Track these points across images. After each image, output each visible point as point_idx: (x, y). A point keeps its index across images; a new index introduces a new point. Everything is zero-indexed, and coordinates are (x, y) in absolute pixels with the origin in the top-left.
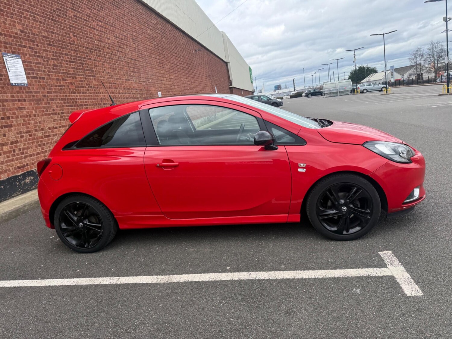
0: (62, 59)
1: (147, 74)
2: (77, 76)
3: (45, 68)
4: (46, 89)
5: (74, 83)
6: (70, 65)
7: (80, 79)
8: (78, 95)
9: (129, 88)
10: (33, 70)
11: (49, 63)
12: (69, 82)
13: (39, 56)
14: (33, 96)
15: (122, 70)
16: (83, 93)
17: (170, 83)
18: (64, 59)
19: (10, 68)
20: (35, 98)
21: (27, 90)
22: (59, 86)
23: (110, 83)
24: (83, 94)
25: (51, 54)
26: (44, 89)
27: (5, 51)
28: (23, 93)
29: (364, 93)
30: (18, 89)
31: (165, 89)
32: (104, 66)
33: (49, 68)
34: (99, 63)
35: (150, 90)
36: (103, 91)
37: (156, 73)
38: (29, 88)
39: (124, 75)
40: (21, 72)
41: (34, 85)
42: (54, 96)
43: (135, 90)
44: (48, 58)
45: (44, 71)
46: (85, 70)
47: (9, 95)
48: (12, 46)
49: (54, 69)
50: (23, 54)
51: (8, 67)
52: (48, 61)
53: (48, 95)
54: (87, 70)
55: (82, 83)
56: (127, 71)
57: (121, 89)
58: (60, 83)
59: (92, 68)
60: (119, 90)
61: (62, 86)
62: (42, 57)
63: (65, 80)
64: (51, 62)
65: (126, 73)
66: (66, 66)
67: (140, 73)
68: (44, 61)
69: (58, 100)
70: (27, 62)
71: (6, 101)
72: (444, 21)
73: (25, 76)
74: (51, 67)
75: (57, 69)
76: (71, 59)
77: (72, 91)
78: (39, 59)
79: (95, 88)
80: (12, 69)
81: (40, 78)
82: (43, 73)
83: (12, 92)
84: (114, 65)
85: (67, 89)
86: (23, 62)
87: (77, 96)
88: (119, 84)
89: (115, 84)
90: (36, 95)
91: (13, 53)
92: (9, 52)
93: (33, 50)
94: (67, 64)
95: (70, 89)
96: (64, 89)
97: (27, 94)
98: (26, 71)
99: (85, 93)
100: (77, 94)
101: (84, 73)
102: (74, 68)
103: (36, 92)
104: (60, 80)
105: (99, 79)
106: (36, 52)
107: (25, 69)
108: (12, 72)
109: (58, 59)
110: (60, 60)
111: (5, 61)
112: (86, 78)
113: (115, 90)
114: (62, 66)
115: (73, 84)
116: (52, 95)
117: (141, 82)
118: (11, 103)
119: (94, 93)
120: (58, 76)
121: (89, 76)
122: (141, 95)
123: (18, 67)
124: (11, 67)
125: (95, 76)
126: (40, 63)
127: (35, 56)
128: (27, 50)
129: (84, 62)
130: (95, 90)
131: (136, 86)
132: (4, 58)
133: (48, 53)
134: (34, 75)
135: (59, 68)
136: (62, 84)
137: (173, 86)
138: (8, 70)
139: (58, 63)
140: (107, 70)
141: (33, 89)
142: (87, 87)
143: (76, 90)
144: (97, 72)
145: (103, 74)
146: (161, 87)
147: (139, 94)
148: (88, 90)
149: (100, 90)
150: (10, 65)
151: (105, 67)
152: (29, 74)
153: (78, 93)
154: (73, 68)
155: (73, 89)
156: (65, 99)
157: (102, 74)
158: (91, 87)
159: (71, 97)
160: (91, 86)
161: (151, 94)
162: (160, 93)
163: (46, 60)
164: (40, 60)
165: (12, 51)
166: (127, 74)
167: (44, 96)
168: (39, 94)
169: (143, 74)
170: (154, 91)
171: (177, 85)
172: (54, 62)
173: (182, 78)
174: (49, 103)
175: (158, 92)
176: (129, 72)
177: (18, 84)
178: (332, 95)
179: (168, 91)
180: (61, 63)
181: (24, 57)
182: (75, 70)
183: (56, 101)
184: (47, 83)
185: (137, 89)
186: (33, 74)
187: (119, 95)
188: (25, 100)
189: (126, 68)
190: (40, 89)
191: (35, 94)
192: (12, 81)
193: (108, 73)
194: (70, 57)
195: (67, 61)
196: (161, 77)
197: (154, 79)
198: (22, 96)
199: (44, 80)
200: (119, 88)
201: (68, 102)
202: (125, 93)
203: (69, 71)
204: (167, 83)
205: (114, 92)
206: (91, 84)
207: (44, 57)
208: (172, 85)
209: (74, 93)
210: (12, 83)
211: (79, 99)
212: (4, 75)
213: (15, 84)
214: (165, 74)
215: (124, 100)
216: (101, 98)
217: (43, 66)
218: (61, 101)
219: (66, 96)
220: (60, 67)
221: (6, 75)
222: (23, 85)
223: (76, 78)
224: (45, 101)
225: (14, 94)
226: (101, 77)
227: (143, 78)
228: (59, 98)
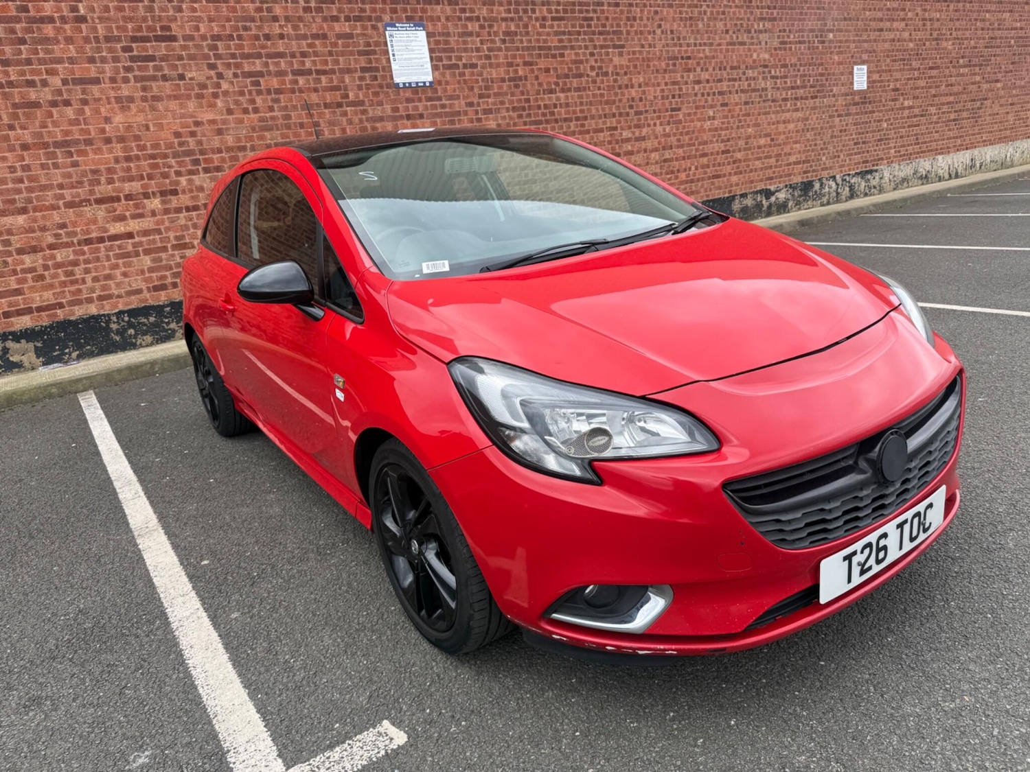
0: (530, 18)
1: (824, 19)
2: (566, 52)
3: (482, 42)
4: (476, 90)
5: (555, 69)
6: (552, 26)
7: (573, 57)
8: (562, 95)
9: (735, 64)
10: (452, 50)
11: (495, 29)
12: (540, 69)
13: (469, 19)
14: (443, 106)
15: (721, 20)
16: (578, 89)
17: (920, 35)
18: (538, 14)
19: (396, 53)
20: (447, 110)
21: (430, 94)
22: (510, 80)
23: (669, 59)
24: (576, 94)
25: (502, 8)
26: (471, 89)
27: (392, 19)
28: (420, 100)
30: (409, 94)
31: (888, 56)
32: (657, 17)
33: (493, 41)
34: (642, 11)
35: (822, 64)
36: (641, 80)
37: (864, 9)
38: (436, 89)
39: (727, 32)
40: (421, 58)
41: (447, 83)
42: (495, 104)
43: (761, 69)
44: (495, 20)
45: (478, 50)
46: (594, 33)
47: (388, 108)
48: (408, 6)
49: (504, 41)
50: (432, 19)
51: (393, 51)
52: (491, 26)
53: (480, 101)
54: (600, 33)
55: (578, 68)
56: (741, 19)
57: (707, 70)
58: (516, 71)
59: (618, 25)
60: (699, 75)
61: (520, 78)
62: (478, 19)
63: (531, 64)
64: (499, 26)
65: (736, 25)
66: (541, 30)
67: (791, 19)
68: (482, 27)
69: (504, 111)
70: (439, 35)
71: (381, 119)
73: (429, 66)
74: (497, 39)
75: (512, 41)
76: (557, 11)
77: (545, 87)
78: (469, 25)
79: (617, 74)
80: (402, 55)
81: (465, 66)
82: (475, 54)
83: (394, 101)
84: (696, 10)
85: (532, 85)
86: (429, 35)
87: (558, 99)
88: (702, 58)
89: (689, 58)
90: (451, 104)
91: (409, 19)
92: (400, 21)
93: (457, 7)
94: (543, 26)
95: (540, 85)
96: (525, 86)
97: (429, 103)
98: (434, 55)
99: (585, 89)
100: (558, 94)
101: (591, 40)
102: (564, 33)
103: (451, 98)
104: (518, 65)
105: (634, 53)
106: (464, 11)
107: (431, 51)
108: (400, 60)
109: (520, 19)
110: (525, 19)
111: (388, 39)
112: (592, 54)
113: (685, 74)
114: (527, 33)
115: (551, 71)
116: (490, 100)
117: (790, 43)
118: (390, 123)
119: (611, 88)
120: (514, 57)
121: (602, 47)
122: (778, 81)
123: (414, 48)
124: (399, 51)
125: (623, 47)
126: (471, 34)
127: (460, 19)
128: (441, 9)
129: (595, 15)
130: (615, 81)
131: (767, 56)
132: (387, 33)
133: (495, 8)
134: (451, 60)
135: (519, 37)
136: (520, 73)
137: (934, 43)
138: (391, 57)
139: (518, 26)
140: (666, 26)
141: (445, 90)
142: (594, 74)
143: (559, 85)
144: (633, 34)
145: (650, 37)
146: (874, 51)
147: (772, 77)
148: (594, 82)
149: (631, 79)
150: (399, 46)
151: (661, 20)
152: (440, 59)
153: (563, 91)
154: (557, 33)
155: (549, 83)
156: (524, 109)
157: (646, 39)
158: (606, 74)
159: (539, 103)
160: (604, 70)
161: (822, 75)
162: (865, 67)
163: (486, 24)
164: (473, 27)
165: (406, 17)
166: (739, 27)
167: (471, 104)
168: (456, 102)
169: (804, 20)
170: (840, 63)
171: (954, 35)
172: (507, 26)
173: (987, 11)
174: (479, 120)
175: (855, 67)
176: (749, 20)
177: (410, 83)
179: (904, 60)
180: (526, 26)
181: (434, 25)
182: (564, 37)
183: (499, 112)
184: (481, 74)
185: (766, 66)
186: (450, 58)
187: (694, 88)
188: (421, 116)
189: (741, 13)
190: (462, 89)
191: (447, 102)
192: (397, 80)
193: (669, 33)
194: (553, 8)
195: (544, 19)
196: (881, 20)
197: (847, 31)
198: (416, 108)
199: (475, 70)
200: (698, 69)
201: (529, 115)
202: (720, 81)
203: (545, 41)
204: (906, 35)
205: (679, 79)
206: (607, 67)
207: (484, 18)
208: (929, 40)
209: (551, 91)
210: (398, 84)
211: (563, 105)
212: (384, 69)
213: (404, 84)
214: (904, 10)
215: (709, 99)
216: (633, 99)
217: (478, 39)
218: (511, 113)
219: (528, 101)
220: (521, 35)
221: (387, 69)
222: (422, 84)
223: (562, 55)
224: (472, 115)
225: (399, 106)
226: (643, 46)
227: (800, 31)
228: (507, 105)
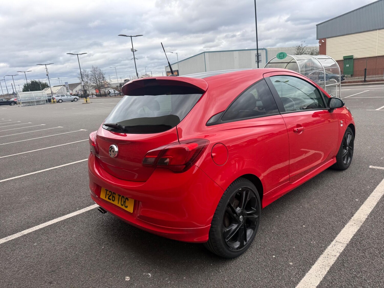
29: (60, 103)
72: (132, 51)
178: (28, 104)
